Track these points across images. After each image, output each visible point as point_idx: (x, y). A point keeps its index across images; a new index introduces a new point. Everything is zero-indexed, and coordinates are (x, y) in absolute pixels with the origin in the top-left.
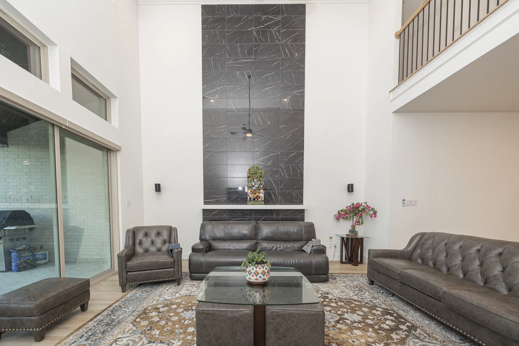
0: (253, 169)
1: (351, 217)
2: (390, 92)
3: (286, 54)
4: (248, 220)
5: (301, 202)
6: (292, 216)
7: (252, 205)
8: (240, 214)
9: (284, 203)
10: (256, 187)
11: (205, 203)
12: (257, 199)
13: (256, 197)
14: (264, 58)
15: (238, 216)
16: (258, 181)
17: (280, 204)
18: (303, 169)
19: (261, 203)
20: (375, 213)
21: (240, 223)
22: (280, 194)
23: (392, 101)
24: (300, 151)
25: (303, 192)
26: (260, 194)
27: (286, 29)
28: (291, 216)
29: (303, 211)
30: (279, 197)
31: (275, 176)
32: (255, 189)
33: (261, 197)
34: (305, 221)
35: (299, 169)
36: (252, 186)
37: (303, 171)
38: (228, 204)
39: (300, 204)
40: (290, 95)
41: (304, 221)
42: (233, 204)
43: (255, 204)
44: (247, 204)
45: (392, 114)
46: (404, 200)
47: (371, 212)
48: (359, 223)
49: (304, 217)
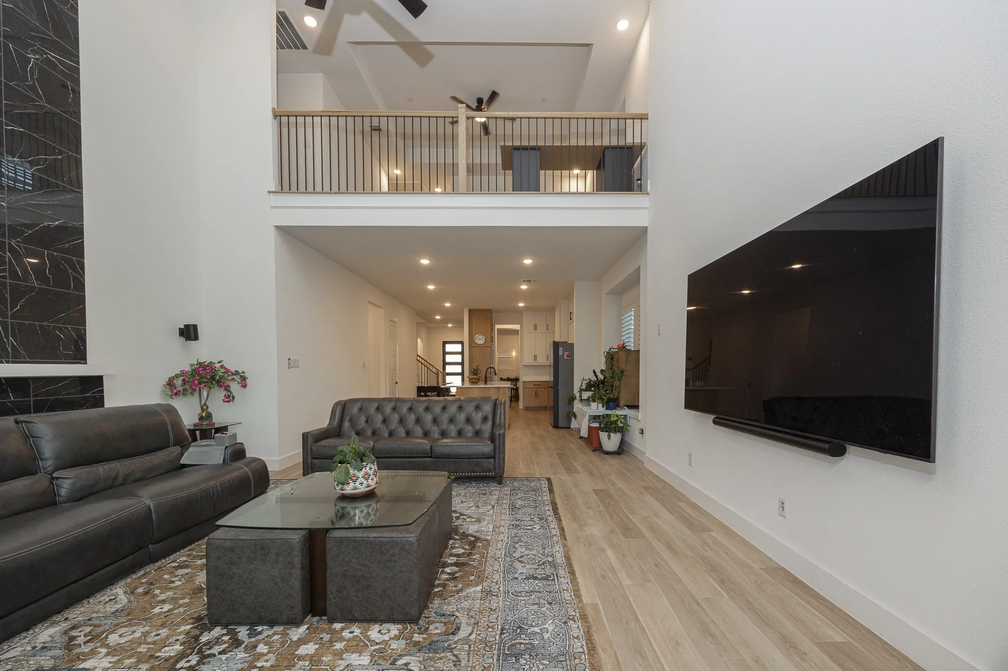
1: (193, 390)
2: (269, 192)
5: (80, 356)
6: (72, 394)
9: (28, 360)
18: (83, 270)
20: (244, 379)
22: (13, 329)
24: (74, 223)
25: (85, 330)
28: (65, 395)
29: (96, 382)
34: (106, 406)
35: (75, 269)
37: (83, 276)
40: (37, 52)
41: (103, 406)
46: (289, 359)
47: (237, 378)
48: (229, 398)
49: (102, 397)
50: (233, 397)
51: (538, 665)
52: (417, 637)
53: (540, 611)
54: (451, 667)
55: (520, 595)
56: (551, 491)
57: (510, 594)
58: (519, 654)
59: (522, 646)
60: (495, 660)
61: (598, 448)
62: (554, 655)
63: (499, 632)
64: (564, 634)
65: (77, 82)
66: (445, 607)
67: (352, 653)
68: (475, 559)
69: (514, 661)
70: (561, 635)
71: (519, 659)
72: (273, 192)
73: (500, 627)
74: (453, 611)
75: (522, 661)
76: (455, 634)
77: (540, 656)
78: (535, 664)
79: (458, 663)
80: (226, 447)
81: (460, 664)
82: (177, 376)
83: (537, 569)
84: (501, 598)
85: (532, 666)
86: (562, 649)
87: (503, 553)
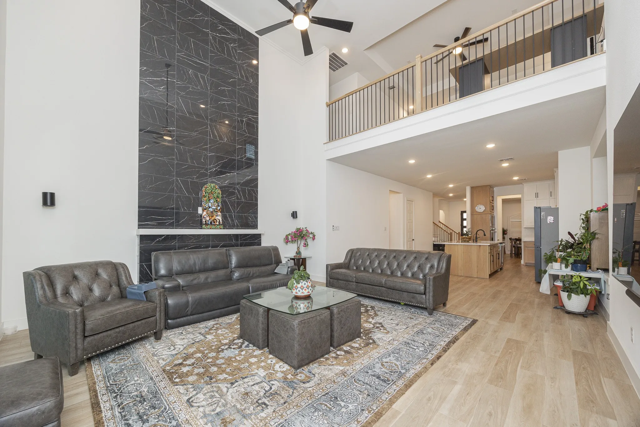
0: (209, 188)
1: (295, 240)
2: (324, 144)
3: (242, 76)
4: (204, 248)
5: (255, 226)
6: (251, 241)
7: (209, 229)
8: (194, 240)
9: (241, 228)
10: (213, 209)
11: (140, 226)
12: (214, 222)
13: (213, 220)
14: (221, 69)
15: (191, 243)
16: (214, 201)
17: (237, 229)
18: (258, 194)
19: (219, 227)
20: (314, 236)
21: (192, 251)
22: (237, 217)
23: (325, 151)
24: (255, 176)
25: (258, 216)
26: (218, 217)
27: (241, 51)
28: (249, 241)
29: (258, 236)
30: (235, 220)
31: (232, 198)
32: (212, 210)
33: (218, 221)
34: (262, 245)
35: (255, 193)
36: (208, 208)
37: (257, 196)
38: (175, 228)
39: (255, 229)
40: (246, 117)
41: (260, 245)
42: (183, 228)
43: (213, 229)
44: (202, 229)
45: (326, 160)
46: (333, 226)
47: (311, 236)
48: (306, 245)
49: (261, 242)
50: (308, 245)
51: (321, 420)
52: (289, 376)
53: (357, 396)
54: (286, 396)
55: (358, 382)
56: (466, 329)
57: (354, 379)
58: (319, 409)
59: (326, 407)
60: (306, 405)
61: (560, 307)
62: (334, 422)
63: (323, 394)
64: (354, 415)
65: (257, 123)
66: (316, 369)
67: (263, 369)
68: (359, 353)
69: (312, 411)
70: (352, 415)
71: (316, 412)
72: (326, 143)
73: (327, 392)
74: (316, 373)
75: (316, 414)
76: (304, 383)
77: (327, 417)
78: (319, 419)
79: (290, 396)
80: (289, 267)
81: (290, 397)
82: (289, 234)
83: (387, 373)
84: (346, 378)
85: (317, 419)
86: (342, 422)
87: (379, 356)
